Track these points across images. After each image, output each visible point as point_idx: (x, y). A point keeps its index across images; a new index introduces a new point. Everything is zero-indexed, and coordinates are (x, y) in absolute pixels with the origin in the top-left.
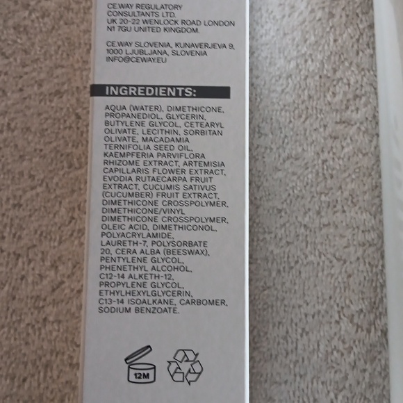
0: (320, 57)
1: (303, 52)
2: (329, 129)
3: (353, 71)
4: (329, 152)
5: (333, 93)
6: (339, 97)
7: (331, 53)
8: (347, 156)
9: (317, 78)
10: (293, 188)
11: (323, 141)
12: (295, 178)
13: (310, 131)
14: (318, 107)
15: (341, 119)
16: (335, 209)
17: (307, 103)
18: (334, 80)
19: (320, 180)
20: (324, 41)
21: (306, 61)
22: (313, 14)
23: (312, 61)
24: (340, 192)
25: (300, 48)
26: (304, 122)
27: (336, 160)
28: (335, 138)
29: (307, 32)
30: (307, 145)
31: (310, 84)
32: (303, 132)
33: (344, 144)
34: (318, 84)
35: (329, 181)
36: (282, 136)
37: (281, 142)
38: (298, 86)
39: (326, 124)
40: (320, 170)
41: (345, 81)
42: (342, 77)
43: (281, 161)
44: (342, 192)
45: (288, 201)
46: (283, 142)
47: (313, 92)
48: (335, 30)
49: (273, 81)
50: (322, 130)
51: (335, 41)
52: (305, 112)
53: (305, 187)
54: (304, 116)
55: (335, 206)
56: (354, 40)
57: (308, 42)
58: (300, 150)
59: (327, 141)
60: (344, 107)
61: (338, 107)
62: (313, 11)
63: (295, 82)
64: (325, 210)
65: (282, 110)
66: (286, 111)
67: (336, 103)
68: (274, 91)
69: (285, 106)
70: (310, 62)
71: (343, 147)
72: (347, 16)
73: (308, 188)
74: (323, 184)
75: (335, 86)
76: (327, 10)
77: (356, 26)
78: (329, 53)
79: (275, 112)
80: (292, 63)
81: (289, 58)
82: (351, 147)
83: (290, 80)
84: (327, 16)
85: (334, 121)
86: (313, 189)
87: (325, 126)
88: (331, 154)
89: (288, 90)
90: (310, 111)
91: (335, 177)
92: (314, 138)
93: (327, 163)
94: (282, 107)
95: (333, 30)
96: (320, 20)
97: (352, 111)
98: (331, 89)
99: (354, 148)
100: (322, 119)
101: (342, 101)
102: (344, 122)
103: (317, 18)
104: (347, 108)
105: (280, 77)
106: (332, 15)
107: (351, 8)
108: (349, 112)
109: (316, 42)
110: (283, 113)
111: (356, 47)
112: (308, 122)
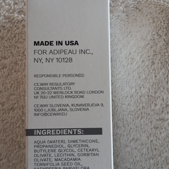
0: (147, 86)
1: (139, 83)
2: (153, 124)
3: (165, 92)
4: (154, 136)
5: (155, 104)
6: (158, 107)
7: (154, 83)
8: (163, 138)
9: (146, 97)
10: (136, 157)
11: (150, 130)
12: (136, 151)
13: (144, 125)
14: (147, 112)
15: (159, 118)
16: (158, 167)
17: (142, 111)
18: (155, 97)
19: (149, 151)
20: (150, 77)
21: (140, 88)
22: (144, 63)
23: (144, 87)
24: (160, 157)
25: (137, 81)
26: (140, 121)
27: (158, 140)
28: (157, 128)
29: (141, 73)
30: (142, 133)
31: (143, 100)
32: (140, 126)
33: (162, 131)
34: (147, 100)
35: (154, 152)
36: (129, 128)
37: (129, 131)
38: (136, 102)
39: (152, 121)
40: (150, 147)
41: (161, 98)
42: (160, 95)
43: (129, 141)
44: (161, 157)
45: (133, 164)
46: (130, 131)
47: (144, 105)
48: (155, 71)
49: (124, 99)
50: (150, 124)
51: (156, 76)
52: (141, 115)
53: (142, 155)
54: (140, 118)
55: (158, 165)
56: (165, 76)
57: (141, 78)
58: (138, 135)
59: (153, 130)
60: (161, 112)
61: (158, 112)
62: (143, 61)
63: (135, 100)
64: (152, 167)
65: (128, 114)
66: (131, 114)
67: (157, 110)
68: (124, 104)
69: (130, 112)
70: (142, 88)
71: (161, 133)
72: (162, 63)
73: (143, 156)
74: (151, 154)
75: (156, 100)
76: (151, 61)
77: (166, 68)
78: (153, 83)
79: (125, 116)
80: (133, 89)
81: (131, 87)
82: (165, 133)
83: (132, 98)
84: (151, 64)
85: (156, 119)
86: (146, 156)
87: (151, 122)
88: (155, 137)
89: (131, 103)
90: (143, 114)
91: (157, 149)
92: (146, 129)
93: (153, 142)
94: (129, 113)
95: (154, 71)
96: (147, 65)
97: (165, 113)
98: (154, 102)
99: (167, 134)
100: (149, 119)
101: (160, 109)
102: (161, 119)
103: (146, 65)
104: (163, 112)
105: (127, 97)
106: (153, 63)
107: (163, 59)
108: (163, 114)
109: (146, 78)
110: (129, 116)
111: (166, 79)
112: (142, 121)
